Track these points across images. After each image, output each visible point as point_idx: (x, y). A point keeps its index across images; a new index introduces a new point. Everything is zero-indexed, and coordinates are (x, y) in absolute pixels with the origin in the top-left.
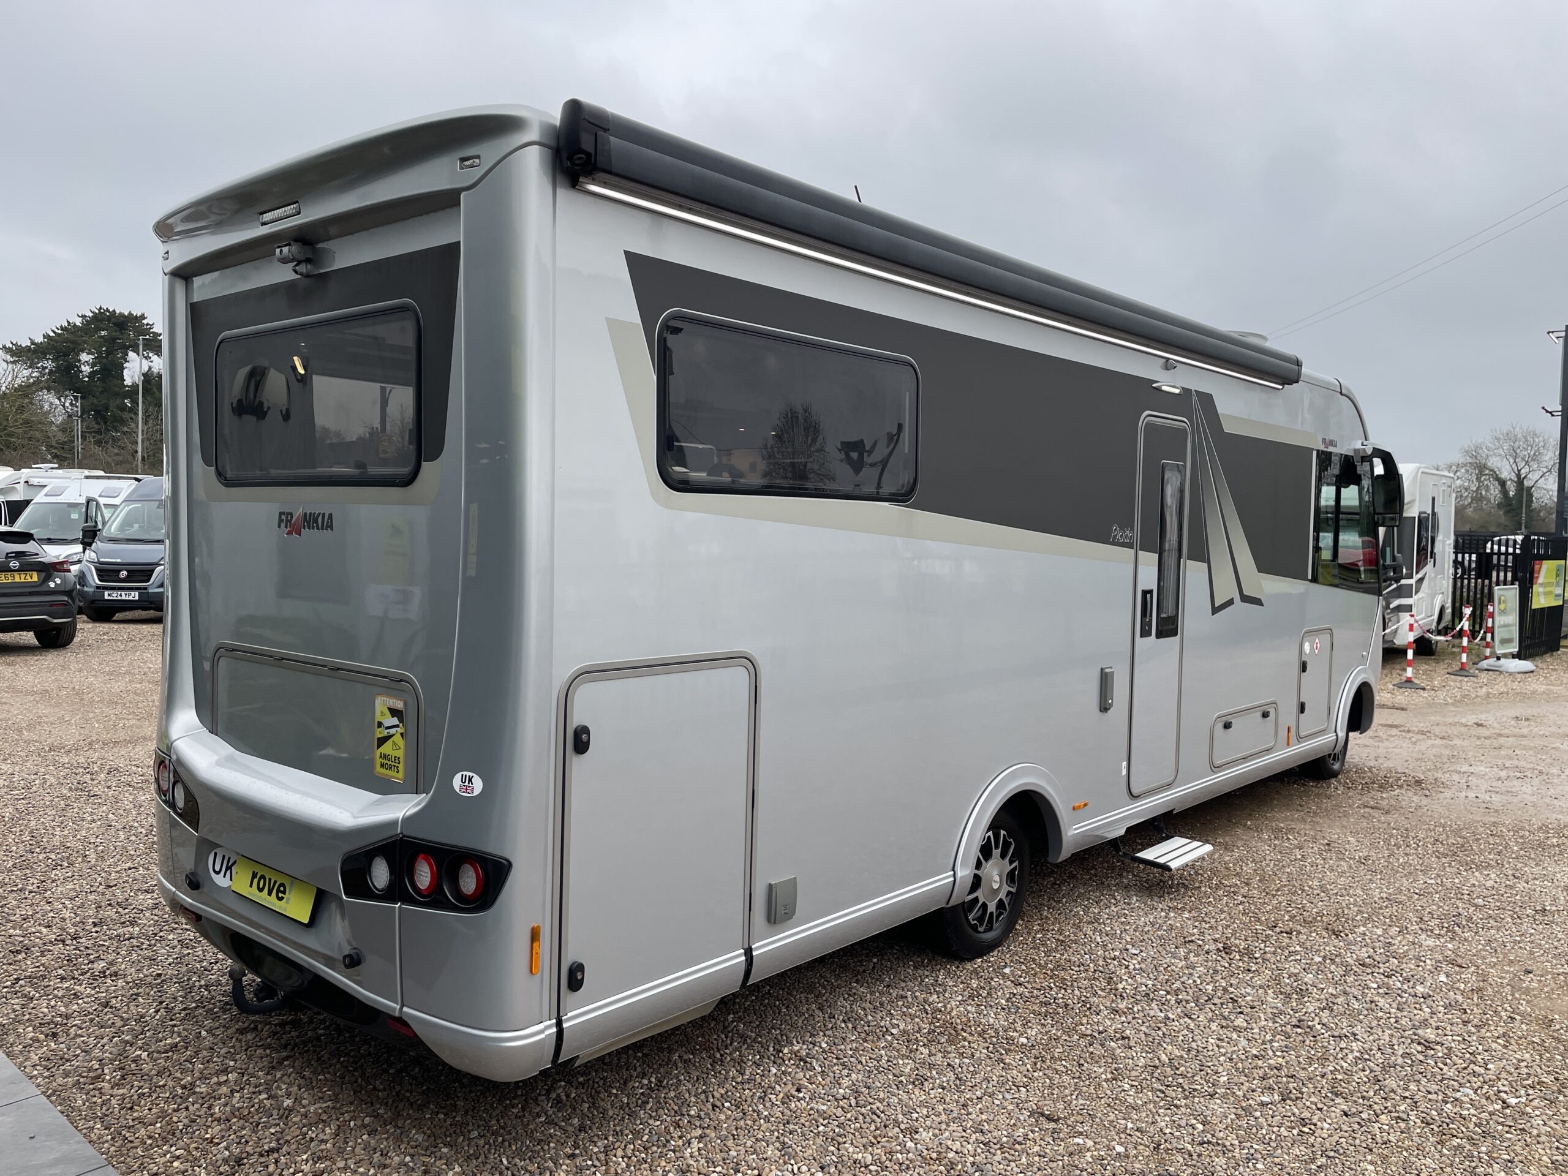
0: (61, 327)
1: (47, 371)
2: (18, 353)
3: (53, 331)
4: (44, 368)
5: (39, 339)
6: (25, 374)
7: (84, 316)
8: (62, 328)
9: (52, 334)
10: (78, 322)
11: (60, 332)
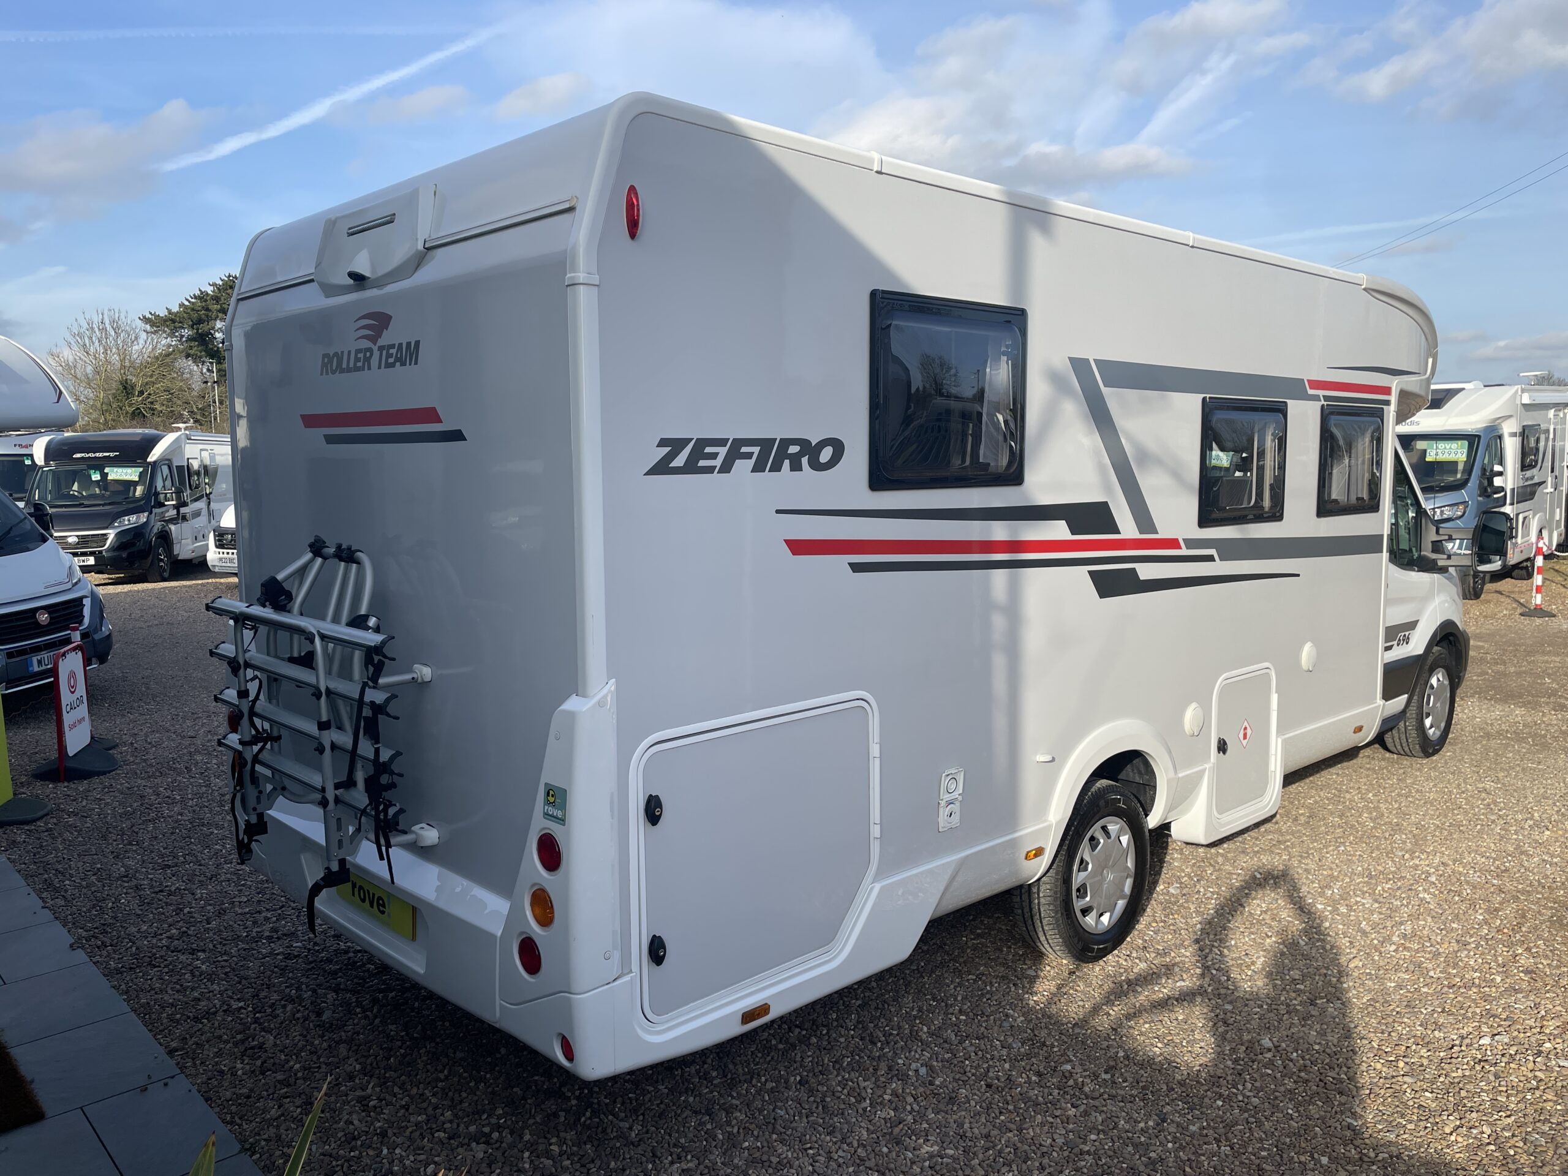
0: (194, 295)
1: (184, 339)
2: (157, 323)
3: (187, 300)
4: (182, 336)
5: (175, 309)
6: (165, 342)
7: (214, 285)
8: (195, 297)
9: (187, 303)
10: (210, 290)
11: (193, 300)
